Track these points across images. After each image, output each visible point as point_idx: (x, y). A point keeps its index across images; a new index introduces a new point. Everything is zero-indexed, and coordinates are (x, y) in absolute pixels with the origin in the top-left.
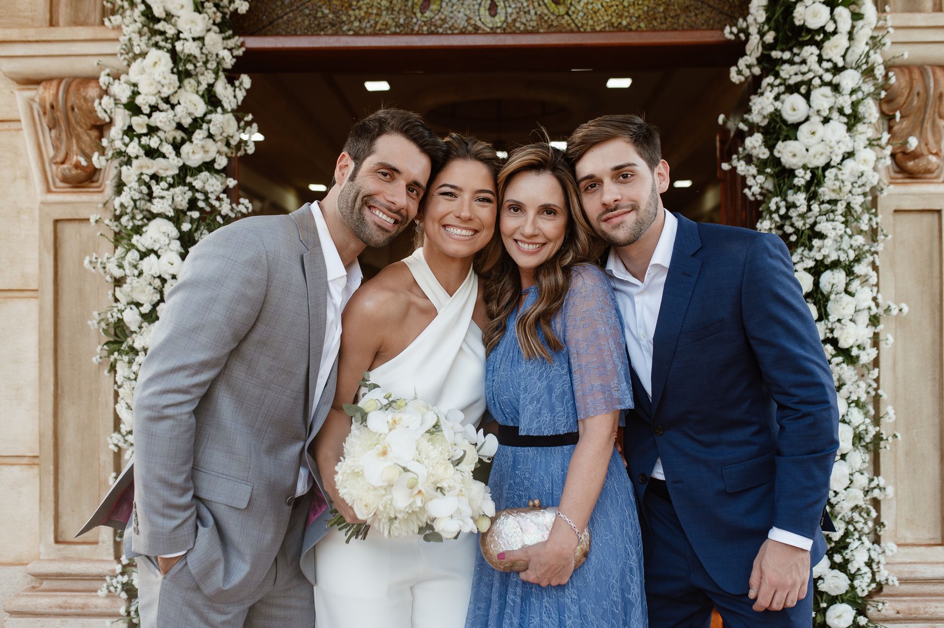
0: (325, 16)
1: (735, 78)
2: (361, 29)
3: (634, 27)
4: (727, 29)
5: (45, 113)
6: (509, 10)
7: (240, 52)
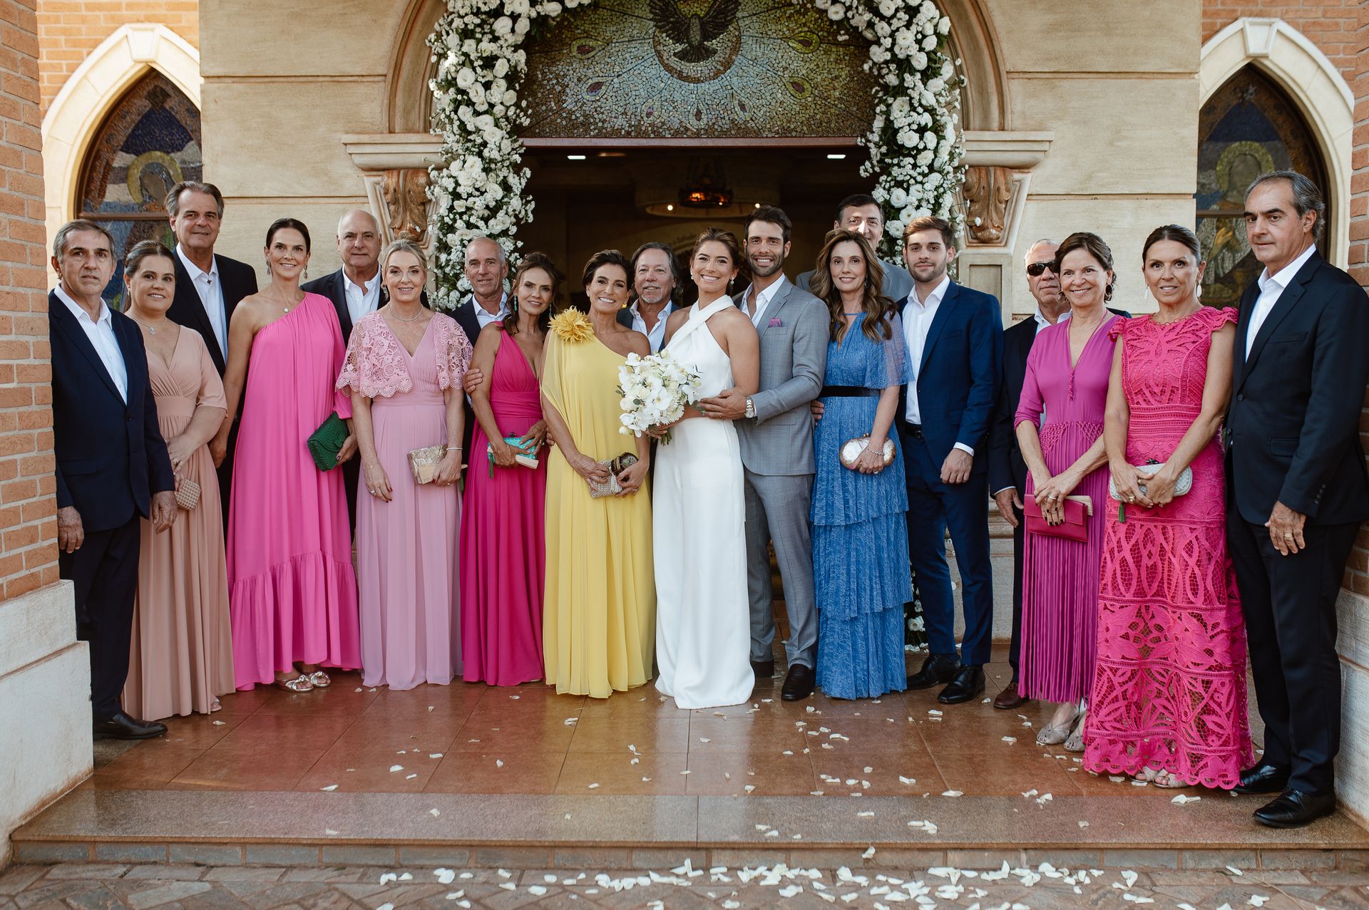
0: (577, 118)
1: (863, 174)
2: (603, 128)
3: (799, 130)
4: (859, 139)
5: (386, 193)
6: (710, 116)
7: (522, 151)
